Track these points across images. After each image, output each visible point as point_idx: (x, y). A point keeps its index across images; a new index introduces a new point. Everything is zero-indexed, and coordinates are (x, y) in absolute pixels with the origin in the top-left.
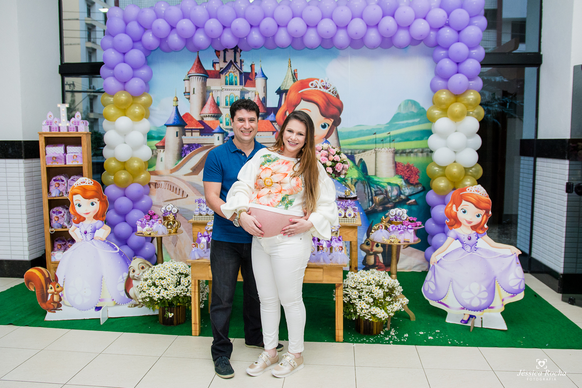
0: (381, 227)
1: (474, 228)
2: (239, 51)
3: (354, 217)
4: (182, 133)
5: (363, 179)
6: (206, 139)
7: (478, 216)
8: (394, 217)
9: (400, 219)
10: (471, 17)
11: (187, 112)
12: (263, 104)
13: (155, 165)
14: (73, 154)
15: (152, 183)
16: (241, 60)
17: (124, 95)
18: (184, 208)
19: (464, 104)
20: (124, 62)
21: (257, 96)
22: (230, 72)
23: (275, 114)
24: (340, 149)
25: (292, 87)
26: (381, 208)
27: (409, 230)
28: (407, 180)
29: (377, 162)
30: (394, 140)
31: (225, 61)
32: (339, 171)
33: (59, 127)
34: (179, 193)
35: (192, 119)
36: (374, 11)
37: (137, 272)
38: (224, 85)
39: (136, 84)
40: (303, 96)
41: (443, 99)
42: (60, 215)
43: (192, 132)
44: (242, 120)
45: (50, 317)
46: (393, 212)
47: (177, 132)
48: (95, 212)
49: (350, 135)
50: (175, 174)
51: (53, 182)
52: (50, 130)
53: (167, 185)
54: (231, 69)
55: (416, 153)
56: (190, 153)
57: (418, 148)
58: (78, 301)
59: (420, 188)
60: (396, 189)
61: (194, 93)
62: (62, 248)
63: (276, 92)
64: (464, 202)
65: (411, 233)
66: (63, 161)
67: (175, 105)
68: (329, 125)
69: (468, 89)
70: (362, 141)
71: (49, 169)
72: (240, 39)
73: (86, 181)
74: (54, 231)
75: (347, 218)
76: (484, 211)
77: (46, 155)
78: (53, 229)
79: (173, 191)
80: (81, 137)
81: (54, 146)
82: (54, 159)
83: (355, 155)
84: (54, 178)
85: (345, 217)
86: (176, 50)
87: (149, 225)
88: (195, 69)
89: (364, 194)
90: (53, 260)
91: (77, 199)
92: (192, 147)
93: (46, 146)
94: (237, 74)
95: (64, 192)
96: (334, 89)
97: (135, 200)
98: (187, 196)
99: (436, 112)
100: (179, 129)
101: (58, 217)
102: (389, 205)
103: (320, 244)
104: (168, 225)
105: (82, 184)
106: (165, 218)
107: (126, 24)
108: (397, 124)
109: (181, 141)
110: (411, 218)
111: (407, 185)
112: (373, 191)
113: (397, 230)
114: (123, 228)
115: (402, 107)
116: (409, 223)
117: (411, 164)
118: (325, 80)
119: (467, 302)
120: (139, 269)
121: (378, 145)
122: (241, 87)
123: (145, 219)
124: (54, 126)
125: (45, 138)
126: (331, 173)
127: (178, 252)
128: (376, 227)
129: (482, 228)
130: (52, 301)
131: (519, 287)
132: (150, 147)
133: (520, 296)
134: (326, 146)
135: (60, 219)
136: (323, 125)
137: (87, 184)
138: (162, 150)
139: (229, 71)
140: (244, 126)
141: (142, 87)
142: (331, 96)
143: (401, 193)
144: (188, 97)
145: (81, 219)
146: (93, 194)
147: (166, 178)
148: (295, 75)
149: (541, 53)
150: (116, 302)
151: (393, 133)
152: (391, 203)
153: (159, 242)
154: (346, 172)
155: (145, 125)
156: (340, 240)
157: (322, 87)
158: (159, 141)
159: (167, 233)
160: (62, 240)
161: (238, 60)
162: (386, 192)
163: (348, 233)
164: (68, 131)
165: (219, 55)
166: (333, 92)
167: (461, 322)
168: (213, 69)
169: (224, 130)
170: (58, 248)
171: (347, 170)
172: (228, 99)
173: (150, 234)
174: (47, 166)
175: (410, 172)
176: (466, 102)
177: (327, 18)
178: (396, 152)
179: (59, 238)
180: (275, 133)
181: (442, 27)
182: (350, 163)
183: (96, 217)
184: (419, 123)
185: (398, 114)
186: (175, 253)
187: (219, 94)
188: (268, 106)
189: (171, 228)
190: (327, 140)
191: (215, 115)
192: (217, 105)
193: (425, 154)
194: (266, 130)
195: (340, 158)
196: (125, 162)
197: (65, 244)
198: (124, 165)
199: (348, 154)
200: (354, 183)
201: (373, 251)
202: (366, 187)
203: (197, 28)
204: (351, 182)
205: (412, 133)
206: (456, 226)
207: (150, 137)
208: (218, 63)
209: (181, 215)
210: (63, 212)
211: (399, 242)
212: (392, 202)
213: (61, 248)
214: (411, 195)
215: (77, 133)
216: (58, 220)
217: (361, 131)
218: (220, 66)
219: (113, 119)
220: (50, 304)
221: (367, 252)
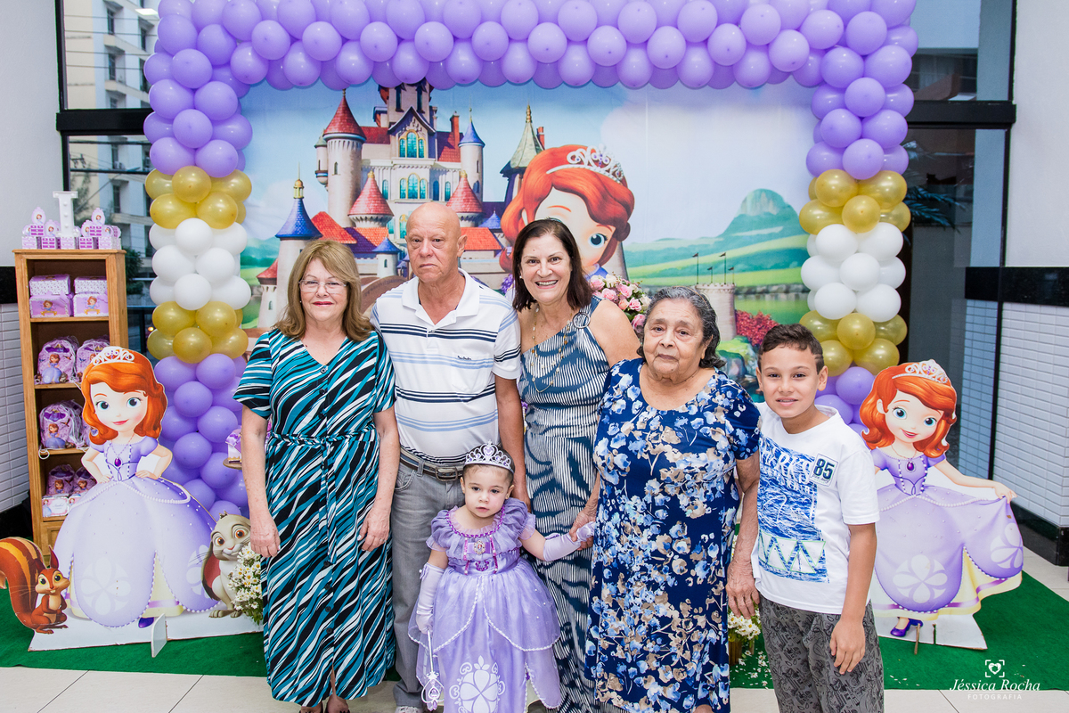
1: (920, 446)
2: (428, 90)
7: (929, 422)
10: (890, 28)
11: (322, 210)
12: (475, 196)
13: (256, 316)
14: (88, 296)
16: (431, 107)
17: (193, 175)
19: (875, 198)
20: (194, 108)
21: (463, 179)
22: (410, 131)
23: (500, 216)
25: (534, 163)
30: (732, 269)
31: (399, 109)
33: (58, 240)
35: (332, 224)
36: (700, 12)
37: (229, 543)
38: (398, 157)
39: (218, 152)
40: (555, 180)
41: (833, 188)
42: (60, 420)
45: (40, 642)
48: (137, 418)
49: (647, 257)
51: (44, 354)
52: (39, 246)
54: (411, 124)
55: (775, 294)
57: (781, 284)
58: (103, 608)
60: (736, 362)
61: (336, 173)
62: (66, 489)
63: (501, 172)
64: (900, 395)
66: (67, 310)
67: (298, 196)
68: (606, 239)
69: (882, 170)
70: (671, 269)
71: (36, 327)
72: (431, 65)
73: (116, 353)
74: (49, 454)
76: (942, 412)
77: (30, 296)
78: (45, 451)
80: (104, 260)
81: (47, 279)
82: (48, 305)
84: (48, 345)
86: (302, 85)
88: (337, 125)
90: (46, 513)
91: (100, 391)
93: (29, 279)
94: (424, 135)
95: (70, 374)
96: (616, 166)
97: (217, 389)
99: (818, 213)
101: (56, 426)
105: (109, 361)
107: (199, 29)
108: (738, 237)
114: (193, 445)
115: (749, 204)
117: (765, 315)
118: (599, 149)
119: (905, 593)
120: (232, 536)
121: (702, 279)
122: (431, 162)
124: (47, 236)
125: (28, 261)
129: (938, 446)
130: (45, 609)
131: (1012, 564)
132: (247, 280)
133: (1014, 583)
135: (61, 431)
136: (595, 237)
137: (122, 361)
138: (271, 287)
139: (408, 128)
141: (231, 159)
142: (611, 180)
143: (746, 372)
144: (324, 179)
145: (107, 435)
146: (133, 382)
148: (538, 139)
149: (1014, 102)
150: (184, 608)
151: (731, 254)
155: (237, 236)
157: (592, 163)
158: (264, 269)
160: (64, 472)
161: (426, 108)
164: (78, 247)
165: (388, 98)
166: (614, 174)
167: (892, 633)
168: (375, 125)
169: (398, 246)
170: (57, 489)
172: (405, 186)
174: (33, 321)
176: (877, 195)
177: (607, 24)
178: (736, 292)
179: (57, 467)
180: (500, 254)
181: (832, 48)
183: (140, 430)
184: (781, 235)
185: (741, 216)
187: (386, 175)
188: (485, 199)
190: (603, 267)
191: (380, 217)
192: (382, 197)
193: (792, 295)
194: (482, 247)
196: (196, 311)
197: (72, 479)
198: (194, 318)
203: (345, 40)
205: (767, 254)
206: (882, 441)
207: (246, 261)
208: (385, 112)
210: (67, 415)
213: (62, 488)
215: (96, 251)
216: (57, 431)
217: (669, 249)
218: (388, 119)
219: (170, 223)
220: (41, 615)
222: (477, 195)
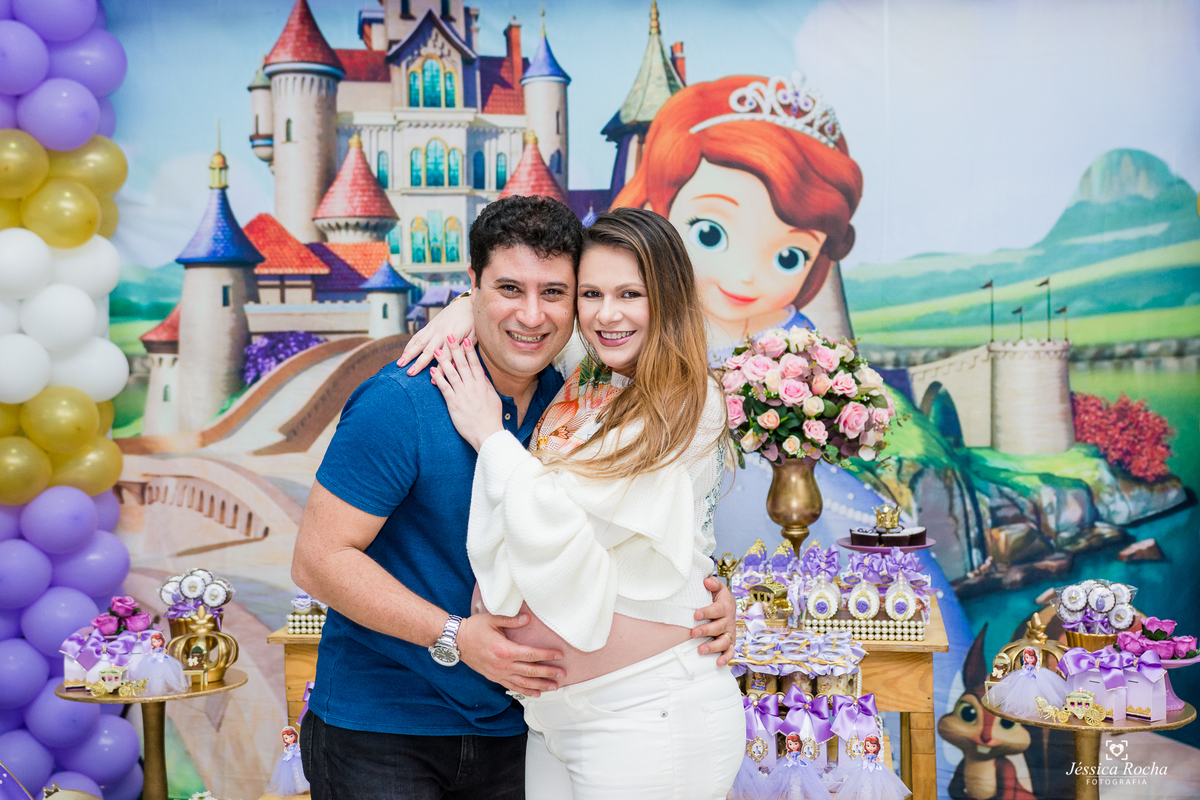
0: (1029, 659)
3: (917, 616)
4: (243, 292)
5: (945, 460)
6: (337, 315)
8: (1079, 616)
9: (1107, 624)
11: (264, 211)
12: (553, 179)
13: (139, 414)
15: (129, 485)
16: (467, 10)
17: (13, 146)
18: (251, 581)
20: (12, 17)
21: (530, 147)
22: (428, 57)
24: (855, 348)
25: (666, 113)
26: (1016, 575)
27: (1146, 671)
28: (1120, 462)
29: (998, 396)
30: (1063, 310)
31: (406, 14)
32: (852, 435)
34: (235, 520)
35: (283, 237)
38: (405, 107)
39: (60, 102)
40: (709, 145)
43: (282, 288)
44: (511, 287)
46: (1077, 595)
47: (225, 289)
49: (890, 292)
50: (218, 448)
53: (188, 491)
54: (430, 43)
55: (1155, 360)
56: (276, 369)
57: (1164, 339)
59: (1173, 495)
60: (1077, 498)
61: (288, 138)
63: (603, 132)
65: (1155, 685)
67: (217, 184)
68: (807, 256)
70: (937, 314)
75: (888, 618)
79: (210, 515)
83: (912, 370)
85: (882, 614)
87: (112, 654)
88: (290, 47)
89: (951, 521)
92: (281, 344)
94: (454, 65)
96: (825, 114)
97: (60, 554)
98: (266, 532)
100: (235, 277)
102: (1050, 563)
103: (787, 728)
104: (187, 652)
106: (177, 627)
108: (1075, 247)
109: (242, 321)
110: (1154, 623)
111: (1120, 484)
112: (984, 510)
113: (1096, 670)
115: (1096, 178)
116: (1145, 642)
117: (1134, 402)
118: (792, 80)
121: (1001, 331)
122: (469, 115)
123: (96, 633)
126: (823, 442)
127: (228, 753)
128: (1007, 659)
132: (121, 344)
134: (799, 336)
136: (786, 254)
138: (168, 357)
139: (424, 51)
140: (520, 315)
141: (85, 115)
142: (816, 142)
143: (1097, 517)
144: (265, 152)
147: (183, 466)
148: (674, 66)
151: (1061, 280)
152: (1058, 555)
153: (153, 721)
154: (880, 437)
155: (101, 262)
156: (866, 711)
157: (779, 110)
158: (155, 323)
159: (184, 684)
161: (457, 12)
162: (1038, 511)
163: (897, 679)
166: (821, 130)
168: (360, 45)
169: (408, 278)
171: (883, 431)
172: (420, 162)
173: (115, 692)
175: (1131, 431)
178: (1073, 357)
182: (894, 400)
184: (1166, 240)
185: (1080, 205)
186: (217, 755)
187: (384, 141)
188: (573, 185)
189: (200, 666)
190: (804, 311)
191: (373, 222)
192: (377, 184)
193: (1191, 360)
195: (858, 383)
196: (20, 405)
198: (17, 418)
199: (882, 364)
200: (908, 479)
201: (992, 743)
202: (956, 492)
204: (899, 472)
205: (1136, 280)
207: (120, 308)
208: (380, 21)
209: (243, 606)
211: (1108, 720)
212: (1060, 550)
214: (1136, 523)
217: (933, 274)
218: (386, 33)
221: (968, 747)
222: (557, 177)
